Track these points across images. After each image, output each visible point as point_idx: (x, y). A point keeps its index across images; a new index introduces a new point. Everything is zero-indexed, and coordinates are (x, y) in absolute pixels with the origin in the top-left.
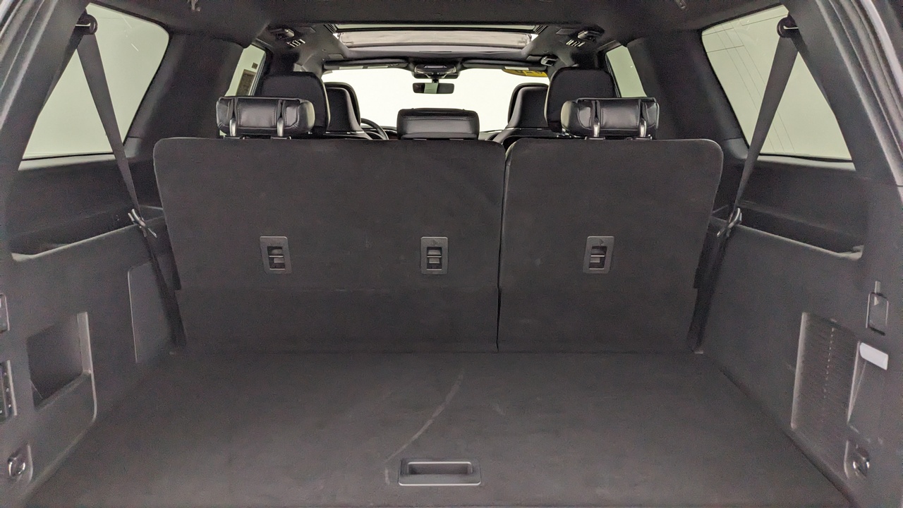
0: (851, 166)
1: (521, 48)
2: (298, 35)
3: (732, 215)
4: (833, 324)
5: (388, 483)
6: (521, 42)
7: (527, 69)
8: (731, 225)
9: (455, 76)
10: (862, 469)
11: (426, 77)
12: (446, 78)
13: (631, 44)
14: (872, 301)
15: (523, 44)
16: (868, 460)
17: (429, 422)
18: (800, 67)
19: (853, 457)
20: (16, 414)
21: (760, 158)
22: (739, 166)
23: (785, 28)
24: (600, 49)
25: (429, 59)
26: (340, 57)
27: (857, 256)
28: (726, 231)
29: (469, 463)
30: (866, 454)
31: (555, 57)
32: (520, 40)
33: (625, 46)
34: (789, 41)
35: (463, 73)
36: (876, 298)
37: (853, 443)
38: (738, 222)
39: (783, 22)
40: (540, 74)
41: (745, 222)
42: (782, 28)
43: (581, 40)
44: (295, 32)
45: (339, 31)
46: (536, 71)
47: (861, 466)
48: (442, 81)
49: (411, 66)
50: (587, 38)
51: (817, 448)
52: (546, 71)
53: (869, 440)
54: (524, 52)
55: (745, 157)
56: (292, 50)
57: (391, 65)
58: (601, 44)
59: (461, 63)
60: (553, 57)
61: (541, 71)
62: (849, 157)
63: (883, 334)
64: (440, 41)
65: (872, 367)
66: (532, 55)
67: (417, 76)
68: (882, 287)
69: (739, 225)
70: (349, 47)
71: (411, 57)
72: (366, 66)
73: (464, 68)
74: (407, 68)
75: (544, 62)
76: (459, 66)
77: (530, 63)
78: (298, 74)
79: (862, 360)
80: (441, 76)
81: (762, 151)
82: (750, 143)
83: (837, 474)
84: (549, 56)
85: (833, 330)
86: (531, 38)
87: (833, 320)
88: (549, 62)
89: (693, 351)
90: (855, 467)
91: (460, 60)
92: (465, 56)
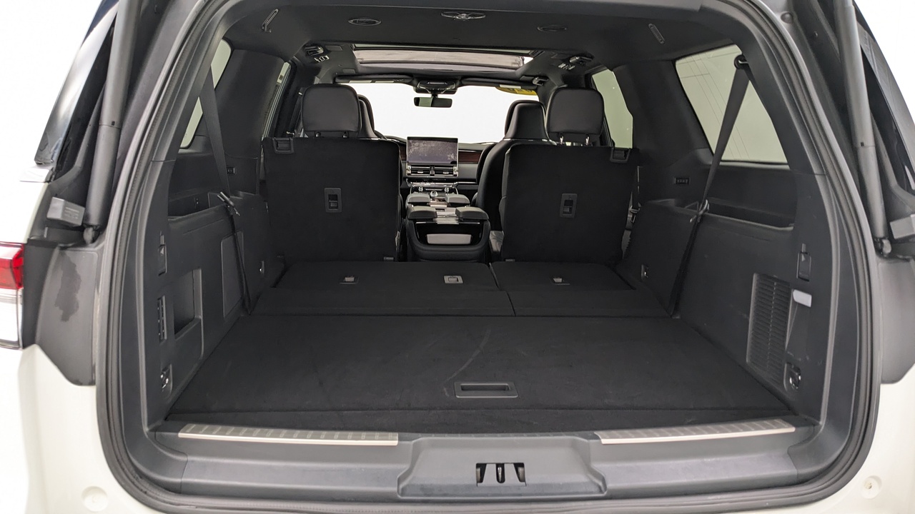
0: (787, 167)
1: (515, 69)
2: (326, 52)
3: (701, 206)
4: (774, 279)
5: (448, 396)
6: (515, 64)
7: (520, 87)
8: (701, 212)
9: (453, 92)
10: (797, 383)
11: (426, 92)
12: (444, 93)
13: (617, 69)
14: (800, 258)
15: (516, 66)
16: (800, 375)
17: (471, 360)
18: (751, 91)
19: (791, 375)
20: (166, 338)
21: (721, 163)
22: (706, 170)
23: (740, 62)
24: (587, 72)
25: (431, 76)
26: (353, 71)
27: (791, 228)
28: (697, 218)
29: (507, 384)
30: (798, 370)
31: (546, 77)
32: (514, 61)
33: (612, 70)
34: (743, 72)
35: (460, 90)
36: (803, 256)
37: (789, 363)
38: (706, 210)
39: (738, 58)
40: (530, 92)
41: (711, 211)
42: (738, 62)
43: (572, 64)
44: (325, 49)
45: (357, 49)
46: (526, 90)
47: (795, 380)
48: (440, 96)
49: (415, 82)
50: (577, 63)
51: (765, 375)
52: (536, 90)
53: (800, 360)
54: (518, 72)
55: (711, 163)
56: (317, 65)
57: (396, 81)
58: (589, 68)
59: (460, 81)
60: (544, 78)
61: (531, 90)
62: (785, 160)
63: (808, 280)
64: (442, 61)
65: (802, 306)
66: (526, 76)
67: (418, 91)
68: (807, 246)
69: (706, 213)
70: (361, 63)
71: (415, 74)
72: (374, 81)
73: (462, 85)
74: (410, 84)
75: (535, 82)
76: (458, 83)
77: (522, 82)
78: (319, 85)
79: (795, 303)
80: (440, 92)
81: (723, 158)
82: (714, 152)
83: (779, 389)
84: (540, 76)
85: (775, 284)
86: (523, 60)
87: (775, 276)
88: (540, 82)
89: (671, 316)
90: (791, 382)
91: (460, 78)
92: (464, 74)
